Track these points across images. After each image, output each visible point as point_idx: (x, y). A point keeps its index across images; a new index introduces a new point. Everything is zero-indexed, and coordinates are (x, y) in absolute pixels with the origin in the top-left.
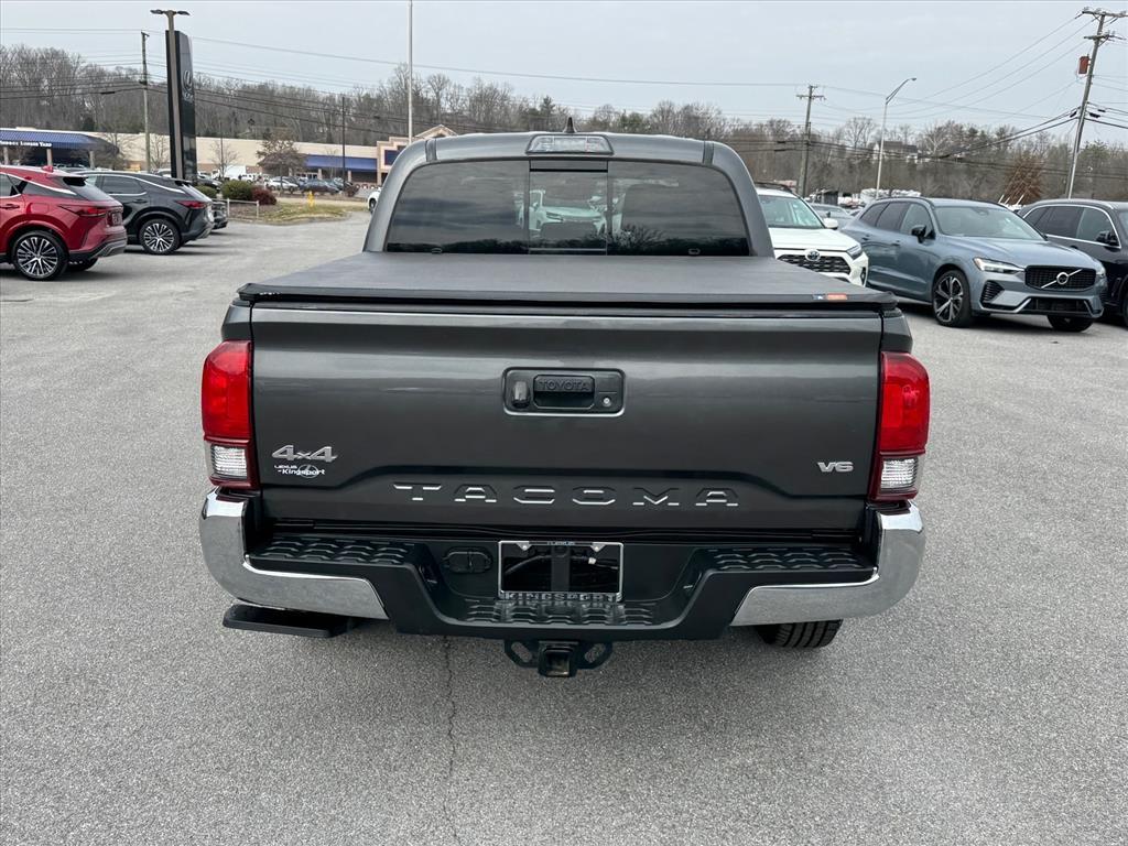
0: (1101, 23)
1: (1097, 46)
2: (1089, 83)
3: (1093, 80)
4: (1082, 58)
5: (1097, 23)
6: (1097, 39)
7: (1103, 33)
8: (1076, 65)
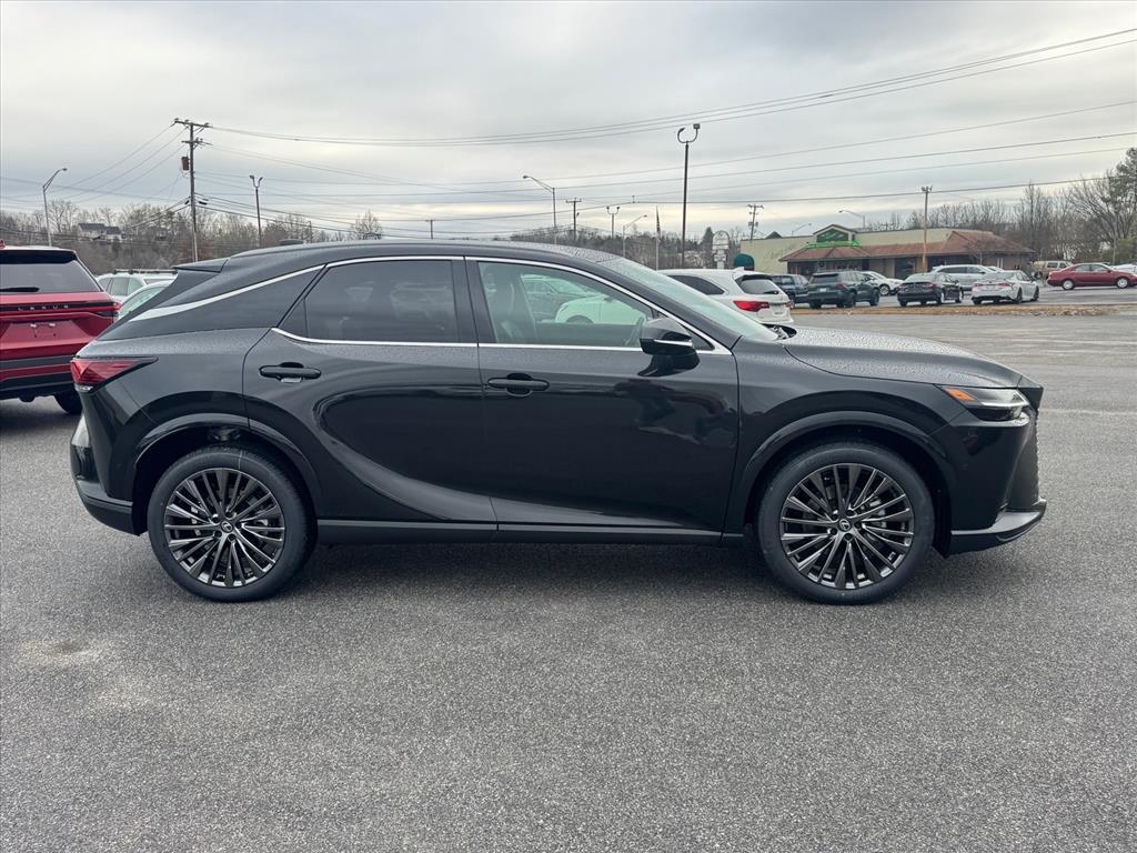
0: (192, 131)
1: (192, 150)
2: (192, 178)
3: (195, 176)
4: (183, 158)
5: (189, 132)
6: (192, 143)
7: (195, 139)
8: (180, 164)
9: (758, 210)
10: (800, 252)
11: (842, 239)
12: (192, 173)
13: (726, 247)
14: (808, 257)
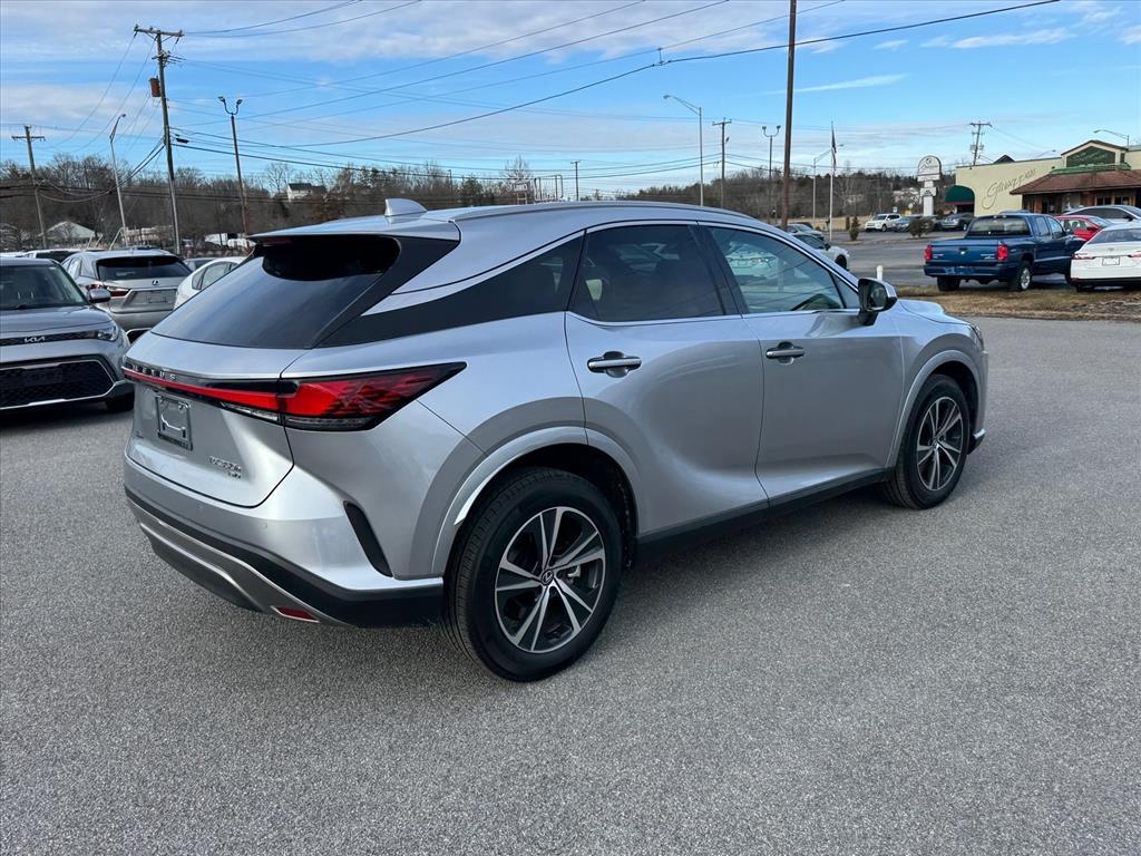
0: (160, 43)
1: (162, 67)
2: (165, 108)
3: (168, 104)
4: (152, 80)
5: (156, 43)
6: (162, 59)
7: (164, 53)
8: (149, 89)
9: (984, 128)
10: (1040, 181)
11: (1103, 161)
12: (164, 100)
13: (937, 177)
14: (1055, 187)
